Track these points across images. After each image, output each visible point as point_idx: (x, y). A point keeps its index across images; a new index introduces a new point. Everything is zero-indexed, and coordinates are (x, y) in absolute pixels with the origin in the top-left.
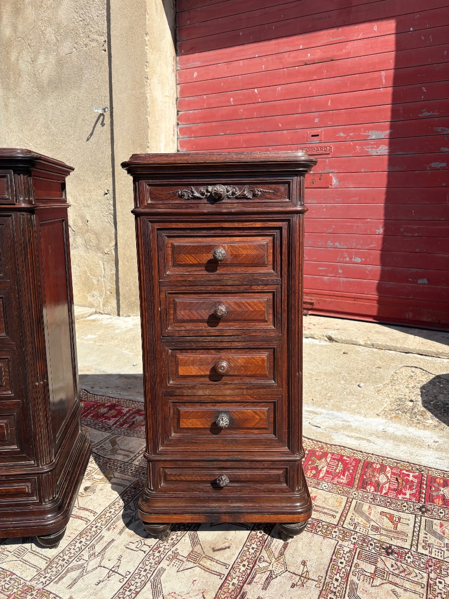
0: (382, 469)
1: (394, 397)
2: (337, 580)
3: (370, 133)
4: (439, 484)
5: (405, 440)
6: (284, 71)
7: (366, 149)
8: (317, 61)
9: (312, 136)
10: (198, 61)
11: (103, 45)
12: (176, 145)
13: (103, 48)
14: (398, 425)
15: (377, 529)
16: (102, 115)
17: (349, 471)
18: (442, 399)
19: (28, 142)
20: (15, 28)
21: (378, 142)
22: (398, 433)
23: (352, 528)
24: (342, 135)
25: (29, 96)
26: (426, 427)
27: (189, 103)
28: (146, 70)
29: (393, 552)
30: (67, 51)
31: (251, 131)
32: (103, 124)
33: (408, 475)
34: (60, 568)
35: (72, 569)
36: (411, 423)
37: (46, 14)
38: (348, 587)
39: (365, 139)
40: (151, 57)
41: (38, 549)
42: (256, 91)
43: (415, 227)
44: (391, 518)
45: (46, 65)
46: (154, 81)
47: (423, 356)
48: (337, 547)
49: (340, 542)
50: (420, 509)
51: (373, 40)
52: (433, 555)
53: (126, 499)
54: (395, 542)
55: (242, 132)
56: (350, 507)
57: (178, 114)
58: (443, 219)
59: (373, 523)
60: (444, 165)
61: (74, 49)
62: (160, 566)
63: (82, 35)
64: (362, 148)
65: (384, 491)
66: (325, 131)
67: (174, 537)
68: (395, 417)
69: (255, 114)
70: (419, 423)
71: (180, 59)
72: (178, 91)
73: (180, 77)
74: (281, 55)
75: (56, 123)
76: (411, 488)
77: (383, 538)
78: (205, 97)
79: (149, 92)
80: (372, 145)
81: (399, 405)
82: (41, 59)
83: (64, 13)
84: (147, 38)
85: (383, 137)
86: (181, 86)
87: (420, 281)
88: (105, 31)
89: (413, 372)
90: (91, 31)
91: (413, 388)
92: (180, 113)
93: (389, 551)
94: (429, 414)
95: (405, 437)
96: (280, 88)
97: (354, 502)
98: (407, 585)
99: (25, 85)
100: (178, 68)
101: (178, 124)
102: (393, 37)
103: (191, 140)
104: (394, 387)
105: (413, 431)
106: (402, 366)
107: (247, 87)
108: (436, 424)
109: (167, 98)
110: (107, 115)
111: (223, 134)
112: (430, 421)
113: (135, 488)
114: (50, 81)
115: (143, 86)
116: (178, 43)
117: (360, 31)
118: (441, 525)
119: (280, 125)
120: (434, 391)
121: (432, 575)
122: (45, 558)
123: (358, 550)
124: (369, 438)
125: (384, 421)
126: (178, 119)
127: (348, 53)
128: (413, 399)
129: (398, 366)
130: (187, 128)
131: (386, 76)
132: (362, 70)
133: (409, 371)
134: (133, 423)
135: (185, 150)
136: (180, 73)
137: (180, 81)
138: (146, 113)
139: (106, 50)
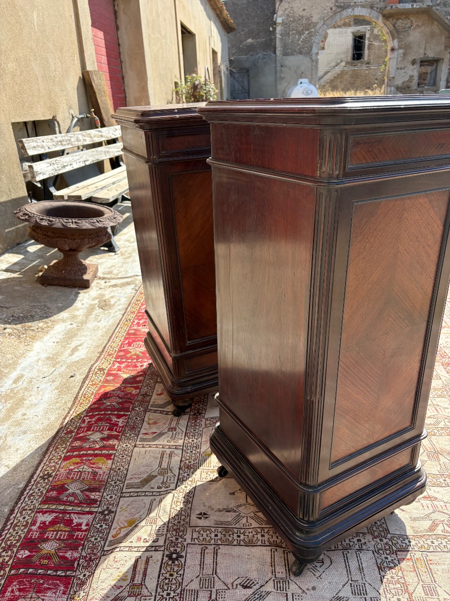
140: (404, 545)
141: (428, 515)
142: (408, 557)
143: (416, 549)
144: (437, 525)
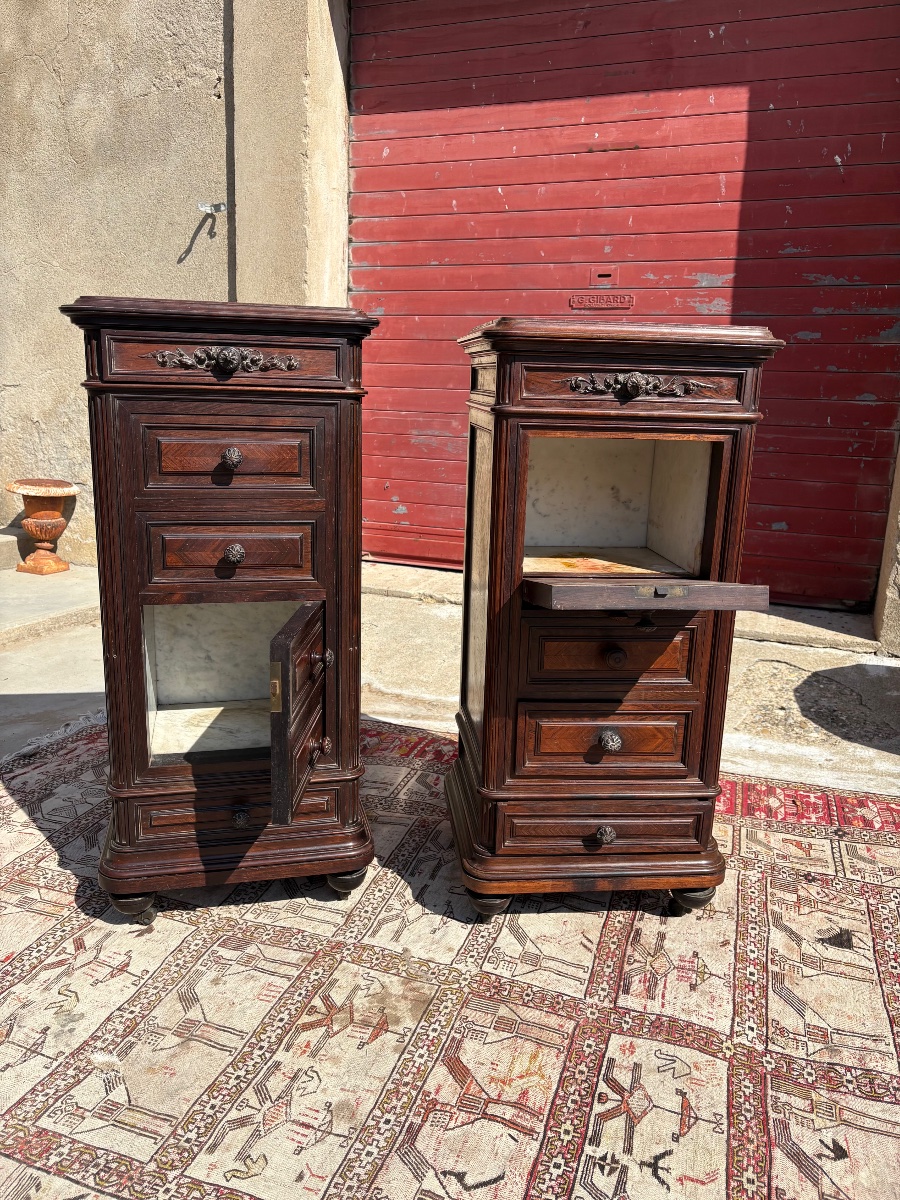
0: (771, 791)
1: (756, 704)
2: (753, 910)
3: (699, 276)
4: (853, 805)
5: (787, 760)
6: (553, 159)
7: (692, 304)
8: (610, 147)
9: (600, 276)
10: (390, 129)
11: (215, 87)
12: (346, 279)
13: (216, 91)
14: (770, 742)
15: (784, 857)
16: (208, 216)
17: (724, 795)
18: (827, 705)
19: (49, 258)
20: (24, 36)
21: (712, 293)
22: (774, 752)
23: (753, 856)
24: (652, 277)
25: (52, 169)
26: (809, 743)
27: (373, 204)
28: (304, 141)
29: (814, 879)
30: (138, 90)
31: (489, 261)
32: (212, 234)
33: (808, 797)
34: (366, 921)
35: (385, 921)
36: (787, 738)
37: (94, 15)
38: (770, 917)
39: (690, 286)
40: (312, 117)
41: (321, 903)
42: (500, 190)
43: (769, 436)
44: (799, 845)
45: (92, 113)
46: (316, 160)
47: (787, 646)
48: (741, 877)
49: (743, 872)
50: (836, 833)
51: (707, 119)
52: (867, 880)
54: (812, 869)
55: (472, 261)
56: (740, 835)
57: (350, 223)
58: (814, 424)
59: (776, 851)
60: (817, 335)
61: (154, 88)
63: (169, 63)
64: (685, 302)
65: (780, 817)
66: (621, 267)
68: (763, 731)
69: (497, 230)
70: (799, 738)
71: (355, 121)
72: (352, 179)
73: (355, 155)
74: (547, 132)
75: (112, 224)
76: (815, 811)
77: (798, 866)
78: (403, 194)
79: (309, 182)
80: (701, 296)
81: (765, 715)
82: (81, 101)
83: (133, 18)
85: (720, 284)
86: (356, 171)
87: (775, 526)
88: (221, 59)
89: (777, 669)
90: (189, 57)
91: (780, 690)
92: (354, 221)
93: (809, 878)
94: (811, 725)
95: (785, 756)
96: (543, 188)
97: (744, 831)
98: (842, 912)
99: (45, 149)
100: (353, 138)
101: (350, 241)
102: (743, 117)
103: (374, 270)
104: (751, 691)
105: (793, 748)
106: (757, 659)
107: (483, 183)
108: (824, 737)
109: (335, 192)
110: (222, 217)
111: (437, 263)
112: (815, 735)
113: (424, 827)
114: (100, 145)
115: (297, 169)
116: (353, 92)
117: (684, 101)
118: (869, 850)
119: (543, 254)
120: (813, 694)
121: (871, 901)
122: (337, 912)
123: (769, 879)
124: (734, 759)
125: (748, 737)
126: (350, 232)
127: (666, 138)
128: (784, 705)
129: (752, 660)
130: (367, 247)
131: (729, 181)
132: (687, 168)
133: (769, 668)
134: (365, 747)
135: (363, 289)
136: (355, 147)
137: (356, 162)
138: (304, 219)
139: (222, 96)
140: (89, 908)
141: (99, 951)
142: (74, 905)
143: (74, 915)
144: (77, 949)
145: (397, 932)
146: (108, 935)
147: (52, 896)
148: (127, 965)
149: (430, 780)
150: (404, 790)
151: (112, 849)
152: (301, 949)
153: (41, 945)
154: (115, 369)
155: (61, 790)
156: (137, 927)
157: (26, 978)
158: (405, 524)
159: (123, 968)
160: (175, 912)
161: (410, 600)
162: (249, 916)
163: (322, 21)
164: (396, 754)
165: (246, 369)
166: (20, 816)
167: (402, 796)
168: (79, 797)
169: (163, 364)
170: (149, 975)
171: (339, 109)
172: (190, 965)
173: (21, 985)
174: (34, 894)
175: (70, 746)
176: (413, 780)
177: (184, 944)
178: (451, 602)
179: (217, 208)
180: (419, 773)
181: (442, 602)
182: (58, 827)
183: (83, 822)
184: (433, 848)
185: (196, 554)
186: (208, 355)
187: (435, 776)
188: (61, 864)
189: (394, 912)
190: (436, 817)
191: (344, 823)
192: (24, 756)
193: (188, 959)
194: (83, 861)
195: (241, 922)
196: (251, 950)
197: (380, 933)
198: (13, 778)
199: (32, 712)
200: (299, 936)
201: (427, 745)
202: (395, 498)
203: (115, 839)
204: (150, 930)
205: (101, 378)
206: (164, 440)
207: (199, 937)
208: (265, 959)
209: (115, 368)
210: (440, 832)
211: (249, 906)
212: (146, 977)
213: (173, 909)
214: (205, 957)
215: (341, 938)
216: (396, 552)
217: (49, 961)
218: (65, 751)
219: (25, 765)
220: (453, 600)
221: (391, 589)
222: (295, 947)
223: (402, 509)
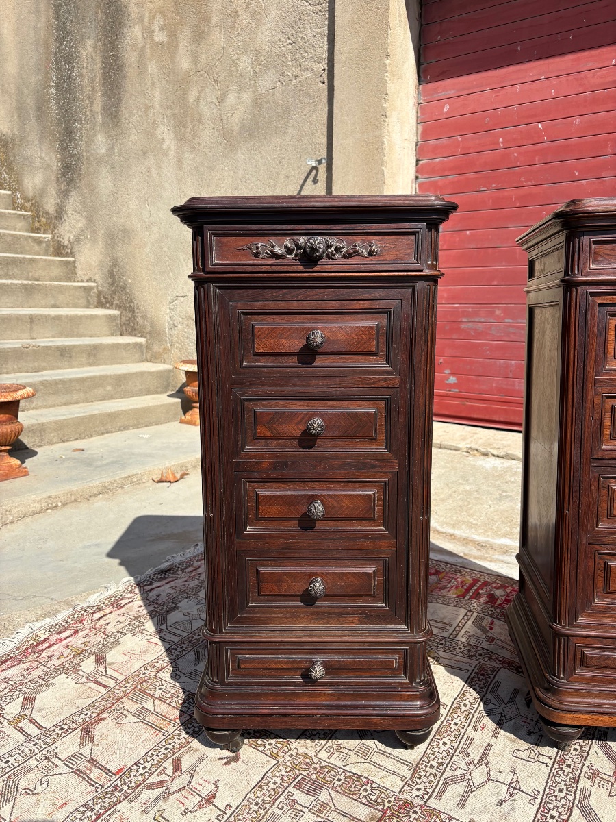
6: (585, 96)
10: (450, 90)
11: (321, 76)
13: (321, 79)
16: (313, 168)
20: (195, 59)
25: (211, 148)
27: (435, 149)
28: (384, 105)
30: (268, 85)
31: (529, 183)
32: (315, 181)
34: (432, 778)
35: (450, 781)
37: (240, 38)
40: (391, 87)
41: (389, 750)
42: (540, 126)
45: (238, 106)
46: (393, 119)
53: (478, 689)
55: (515, 185)
57: (417, 164)
61: (279, 83)
62: (580, 786)
63: (290, 63)
67: (577, 746)
69: (537, 158)
71: (423, 89)
72: (419, 132)
73: (422, 114)
74: (582, 75)
75: (248, 182)
78: (459, 138)
79: (387, 135)
82: (231, 99)
83: (265, 35)
84: (387, 62)
86: (423, 126)
88: (325, 55)
90: (303, 57)
92: (420, 163)
96: (578, 120)
99: (207, 134)
100: (421, 101)
101: (417, 178)
107: (526, 122)
109: (406, 142)
110: (323, 169)
111: (485, 189)
113: (483, 675)
114: (242, 128)
115: (379, 127)
116: (422, 67)
119: (577, 174)
122: (404, 762)
126: (417, 171)
130: (430, 182)
136: (421, 108)
137: (423, 118)
138: (382, 163)
139: (326, 81)
140: (190, 726)
141: (192, 776)
142: (178, 721)
143: (177, 732)
144: (175, 771)
145: (463, 796)
146: (201, 759)
147: (162, 708)
148: (214, 796)
149: (486, 622)
150: (462, 632)
151: (207, 685)
152: (369, 804)
153: (147, 762)
154: (215, 261)
155: (184, 604)
156: (226, 753)
157: (130, 797)
158: (455, 391)
159: (209, 800)
160: (260, 742)
161: (459, 452)
162: (323, 755)
163: (400, 16)
164: (452, 594)
165: (330, 257)
166: (150, 626)
167: (462, 639)
168: (195, 612)
169: (257, 255)
170: (231, 811)
171: (411, 80)
172: (268, 806)
173: (125, 803)
174: (149, 705)
175: (196, 564)
176: (470, 622)
177: (264, 780)
178: (494, 456)
179: (320, 162)
180: (475, 615)
181: (486, 454)
182: (176, 639)
183: (196, 637)
184: (493, 701)
185: (283, 426)
186: (297, 245)
187: (490, 619)
188: (174, 676)
189: (459, 772)
190: (494, 664)
191: (412, 681)
192: (162, 571)
193: (267, 798)
194: (191, 675)
195: (316, 760)
196: (323, 796)
197: (446, 795)
198: (151, 590)
199: (175, 531)
200: (368, 788)
201: (481, 588)
202: (447, 371)
203: (208, 675)
204: (236, 759)
205: (203, 270)
206: (257, 325)
207: (277, 774)
208: (336, 810)
209: (215, 259)
210: (498, 684)
211: (323, 742)
212: (229, 813)
213: (258, 738)
214: (282, 798)
215: (407, 796)
216: (447, 413)
217: (151, 780)
218: (191, 569)
219: (162, 579)
220: (495, 453)
221: (443, 443)
222: (364, 800)
223: (453, 380)
